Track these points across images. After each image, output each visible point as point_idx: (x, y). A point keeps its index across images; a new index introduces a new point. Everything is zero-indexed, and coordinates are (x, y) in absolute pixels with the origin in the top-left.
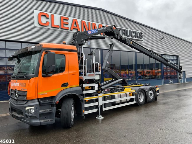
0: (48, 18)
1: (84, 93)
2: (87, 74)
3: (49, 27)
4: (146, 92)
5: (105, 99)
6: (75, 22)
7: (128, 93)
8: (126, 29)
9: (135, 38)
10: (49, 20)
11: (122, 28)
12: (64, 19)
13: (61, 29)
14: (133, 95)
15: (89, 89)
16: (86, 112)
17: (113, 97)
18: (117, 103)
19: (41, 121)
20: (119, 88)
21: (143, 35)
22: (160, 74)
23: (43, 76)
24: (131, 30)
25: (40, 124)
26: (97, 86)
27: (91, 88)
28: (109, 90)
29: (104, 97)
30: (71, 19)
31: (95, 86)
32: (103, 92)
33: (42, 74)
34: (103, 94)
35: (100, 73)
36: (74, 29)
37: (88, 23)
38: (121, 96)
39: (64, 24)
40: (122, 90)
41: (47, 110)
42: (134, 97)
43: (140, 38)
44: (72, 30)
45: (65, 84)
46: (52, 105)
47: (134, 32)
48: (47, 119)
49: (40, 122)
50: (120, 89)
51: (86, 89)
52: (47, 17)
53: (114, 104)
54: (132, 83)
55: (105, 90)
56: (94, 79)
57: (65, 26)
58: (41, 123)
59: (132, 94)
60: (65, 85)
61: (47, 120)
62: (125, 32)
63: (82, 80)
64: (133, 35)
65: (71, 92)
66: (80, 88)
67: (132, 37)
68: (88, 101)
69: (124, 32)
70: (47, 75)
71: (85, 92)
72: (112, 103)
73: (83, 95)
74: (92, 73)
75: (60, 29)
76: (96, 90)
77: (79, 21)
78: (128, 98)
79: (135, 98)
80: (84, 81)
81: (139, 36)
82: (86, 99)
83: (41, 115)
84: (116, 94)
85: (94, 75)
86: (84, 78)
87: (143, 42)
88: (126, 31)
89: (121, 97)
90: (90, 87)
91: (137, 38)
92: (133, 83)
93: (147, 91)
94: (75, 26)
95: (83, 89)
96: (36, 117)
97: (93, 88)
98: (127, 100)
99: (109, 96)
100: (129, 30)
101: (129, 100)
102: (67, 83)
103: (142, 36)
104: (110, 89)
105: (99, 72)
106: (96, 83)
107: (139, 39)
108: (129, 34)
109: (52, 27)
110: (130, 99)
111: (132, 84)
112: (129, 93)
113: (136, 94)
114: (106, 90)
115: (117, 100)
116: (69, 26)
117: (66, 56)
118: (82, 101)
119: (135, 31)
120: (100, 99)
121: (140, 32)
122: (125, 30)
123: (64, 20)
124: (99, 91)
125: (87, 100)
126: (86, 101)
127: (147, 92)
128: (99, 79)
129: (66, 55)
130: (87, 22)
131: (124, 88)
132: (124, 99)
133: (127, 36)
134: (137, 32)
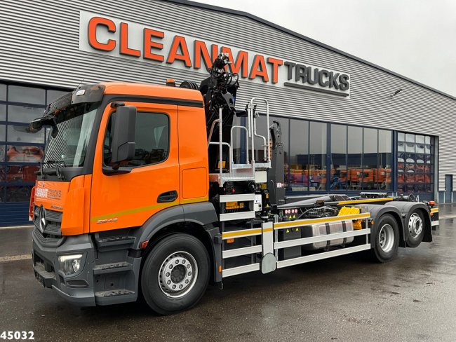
0: (113, 32)
1: (221, 220)
2: (233, 167)
3: (116, 53)
4: (402, 220)
5: (281, 235)
6: (179, 44)
7: (349, 222)
8: (307, 66)
9: (330, 87)
10: (116, 37)
11: (297, 63)
12: (153, 36)
13: (144, 58)
14: (364, 227)
15: (238, 207)
16: (228, 273)
17: (306, 232)
18: (316, 247)
19: (100, 294)
20: (325, 207)
21: (348, 81)
22: (388, 181)
23: (106, 173)
24: (320, 69)
25: (96, 301)
26: (260, 201)
27: (242, 206)
28: (296, 211)
29: (278, 230)
30: (169, 37)
31: (253, 201)
32: (276, 216)
33: (103, 166)
34: (276, 223)
35: (268, 165)
36: (176, 59)
37: (212, 46)
38: (328, 230)
39: (152, 47)
40: (333, 213)
41: (115, 264)
42: (367, 231)
43: (341, 89)
44: (170, 63)
45: (167, 194)
46: (132, 252)
47: (326, 74)
48: (116, 288)
49: (95, 297)
50: (327, 210)
51: (227, 208)
52: (110, 29)
53: (307, 250)
54: (362, 193)
55: (284, 210)
56: (252, 182)
57: (154, 52)
58: (100, 300)
59: (362, 223)
60: (168, 196)
61: (117, 292)
62: (303, 72)
63: (217, 184)
64: (325, 80)
65: (184, 216)
66: (211, 206)
67: (321, 84)
68: (233, 241)
69: (301, 72)
70: (116, 168)
71: (224, 217)
72: (303, 247)
73: (218, 224)
74: (247, 166)
75: (141, 59)
76: (256, 212)
77: (189, 41)
78: (351, 234)
79: (369, 234)
80: (221, 185)
81: (339, 83)
82: (227, 235)
83: (98, 277)
84: (316, 224)
85: (251, 169)
86: (223, 178)
87: (348, 98)
88: (306, 71)
89: (328, 232)
90: (239, 203)
91: (333, 89)
92: (364, 193)
93: (403, 215)
94: (179, 52)
95: (220, 208)
96: (85, 283)
97: (247, 206)
98: (345, 239)
99: (295, 228)
100: (313, 68)
101: (353, 239)
102: (174, 192)
103: (346, 85)
104: (298, 209)
105: (266, 162)
106: (256, 193)
107: (339, 91)
108: (313, 79)
109: (121, 54)
110: (355, 237)
111: (364, 197)
112: (354, 221)
113: (372, 223)
114: (286, 212)
115: (317, 239)
116: (165, 53)
117: (173, 116)
118: (216, 240)
119: (330, 71)
120: (268, 237)
121: (341, 74)
122: (303, 68)
123: (152, 38)
124: (266, 215)
125: (230, 239)
126: (225, 240)
127: (404, 217)
128: (266, 181)
129: (171, 115)
130: (208, 44)
131: (340, 207)
132: (337, 237)
133: (309, 83)
134: (335, 73)
